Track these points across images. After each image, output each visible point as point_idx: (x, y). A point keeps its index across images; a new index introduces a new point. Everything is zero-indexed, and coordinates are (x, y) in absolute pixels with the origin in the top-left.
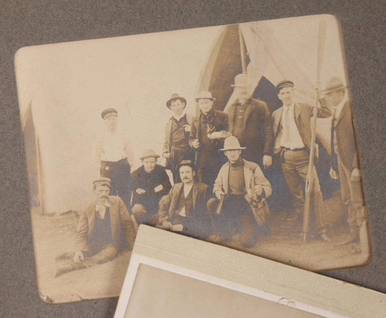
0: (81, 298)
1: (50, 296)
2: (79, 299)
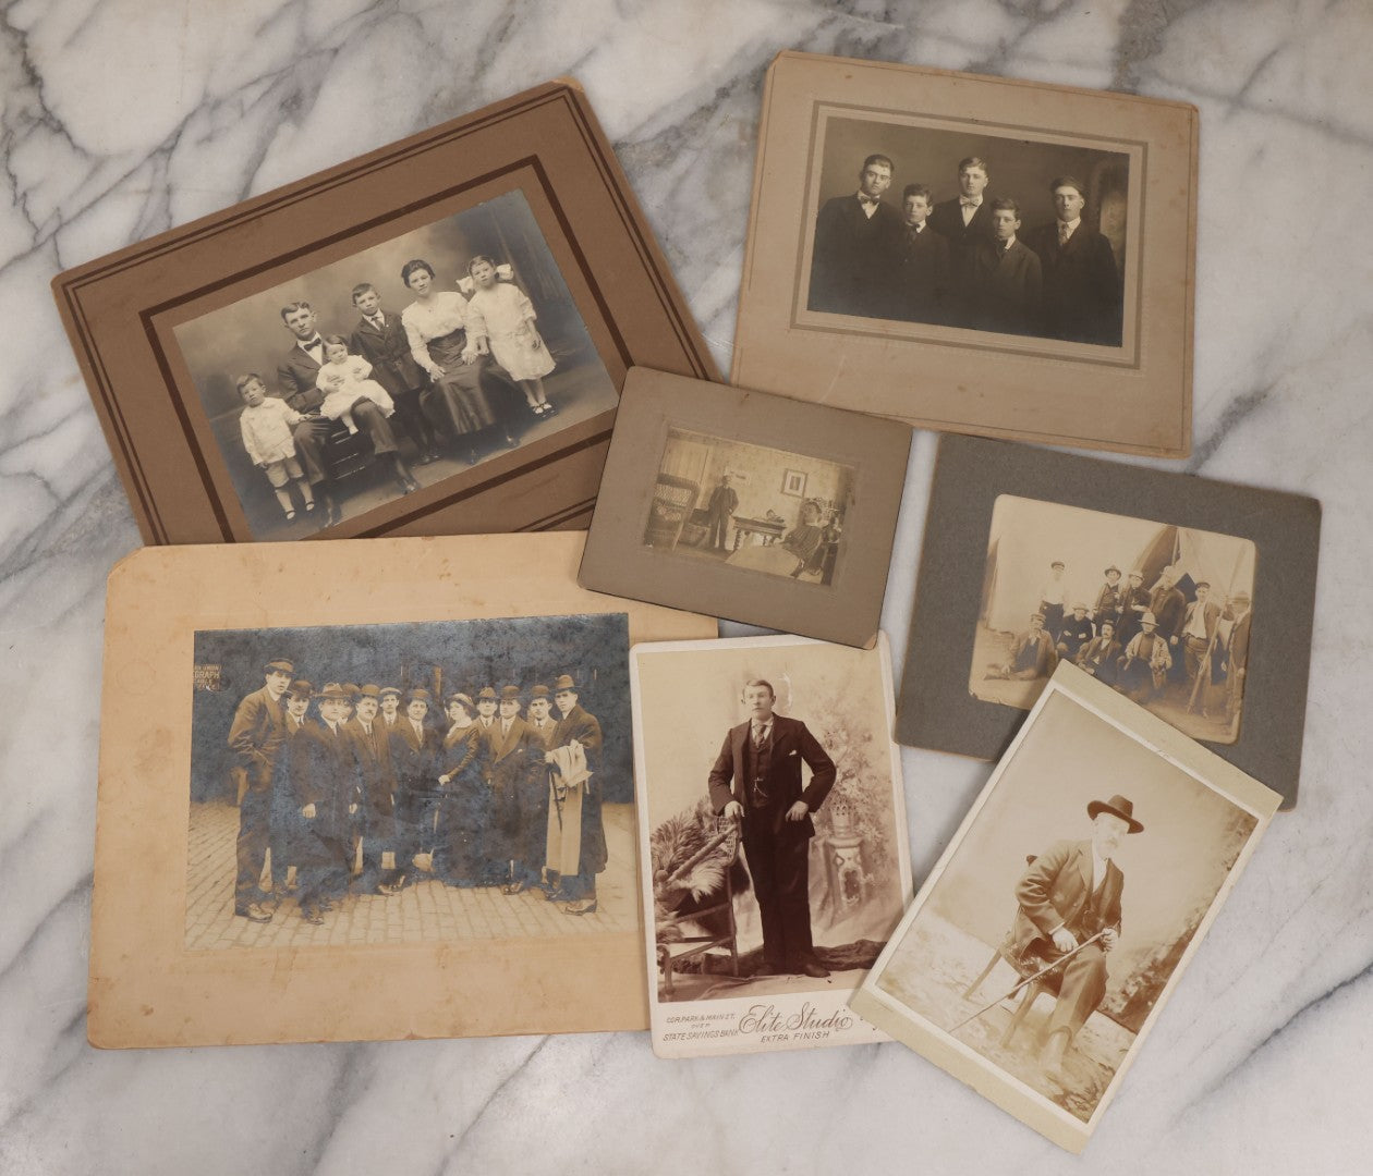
0: (1000, 702)
1: (976, 693)
2: (998, 703)
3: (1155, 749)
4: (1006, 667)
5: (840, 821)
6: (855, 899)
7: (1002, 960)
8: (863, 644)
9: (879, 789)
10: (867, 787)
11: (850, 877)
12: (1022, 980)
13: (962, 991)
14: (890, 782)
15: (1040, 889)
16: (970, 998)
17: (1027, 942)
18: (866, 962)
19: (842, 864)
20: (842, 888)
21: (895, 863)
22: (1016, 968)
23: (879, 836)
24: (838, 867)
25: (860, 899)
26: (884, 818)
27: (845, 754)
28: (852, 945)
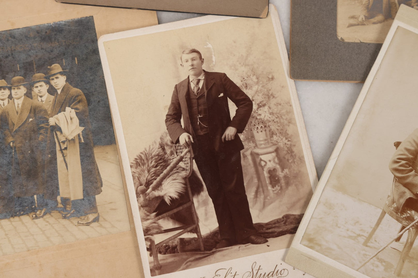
0: (360, 41)
1: (343, 38)
2: (359, 42)
4: (361, 17)
5: (260, 136)
6: (277, 188)
7: (387, 216)
8: (260, 15)
9: (284, 111)
10: (275, 111)
11: (272, 173)
12: (403, 228)
13: (362, 240)
14: (291, 106)
15: (406, 163)
16: (369, 244)
17: (403, 201)
18: (292, 229)
19: (265, 165)
20: (268, 181)
21: (302, 160)
22: (397, 220)
23: (289, 143)
24: (263, 168)
25: (281, 187)
26: (290, 130)
27: (257, 92)
28: (280, 219)
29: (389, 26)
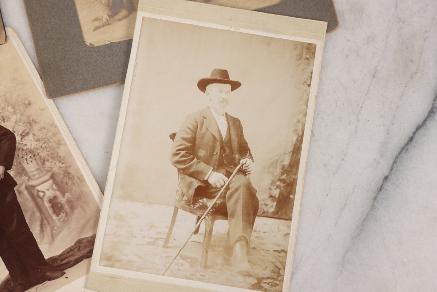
0: (110, 41)
1: (91, 43)
2: (109, 43)
3: (227, 28)
4: (105, 17)
5: (31, 167)
6: (63, 215)
7: (180, 211)
9: (50, 134)
10: (41, 136)
11: (53, 202)
12: (199, 218)
13: (161, 243)
14: (56, 127)
15: (187, 153)
16: (168, 245)
17: (192, 192)
18: (87, 253)
19: (44, 196)
20: (51, 211)
21: (81, 179)
22: (191, 212)
23: (63, 165)
24: (42, 199)
25: (67, 214)
26: (61, 152)
27: (16, 122)
28: (73, 246)
29: (135, 19)
